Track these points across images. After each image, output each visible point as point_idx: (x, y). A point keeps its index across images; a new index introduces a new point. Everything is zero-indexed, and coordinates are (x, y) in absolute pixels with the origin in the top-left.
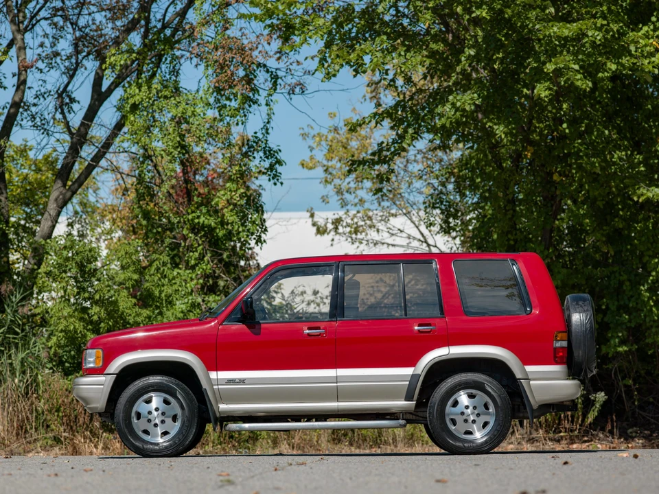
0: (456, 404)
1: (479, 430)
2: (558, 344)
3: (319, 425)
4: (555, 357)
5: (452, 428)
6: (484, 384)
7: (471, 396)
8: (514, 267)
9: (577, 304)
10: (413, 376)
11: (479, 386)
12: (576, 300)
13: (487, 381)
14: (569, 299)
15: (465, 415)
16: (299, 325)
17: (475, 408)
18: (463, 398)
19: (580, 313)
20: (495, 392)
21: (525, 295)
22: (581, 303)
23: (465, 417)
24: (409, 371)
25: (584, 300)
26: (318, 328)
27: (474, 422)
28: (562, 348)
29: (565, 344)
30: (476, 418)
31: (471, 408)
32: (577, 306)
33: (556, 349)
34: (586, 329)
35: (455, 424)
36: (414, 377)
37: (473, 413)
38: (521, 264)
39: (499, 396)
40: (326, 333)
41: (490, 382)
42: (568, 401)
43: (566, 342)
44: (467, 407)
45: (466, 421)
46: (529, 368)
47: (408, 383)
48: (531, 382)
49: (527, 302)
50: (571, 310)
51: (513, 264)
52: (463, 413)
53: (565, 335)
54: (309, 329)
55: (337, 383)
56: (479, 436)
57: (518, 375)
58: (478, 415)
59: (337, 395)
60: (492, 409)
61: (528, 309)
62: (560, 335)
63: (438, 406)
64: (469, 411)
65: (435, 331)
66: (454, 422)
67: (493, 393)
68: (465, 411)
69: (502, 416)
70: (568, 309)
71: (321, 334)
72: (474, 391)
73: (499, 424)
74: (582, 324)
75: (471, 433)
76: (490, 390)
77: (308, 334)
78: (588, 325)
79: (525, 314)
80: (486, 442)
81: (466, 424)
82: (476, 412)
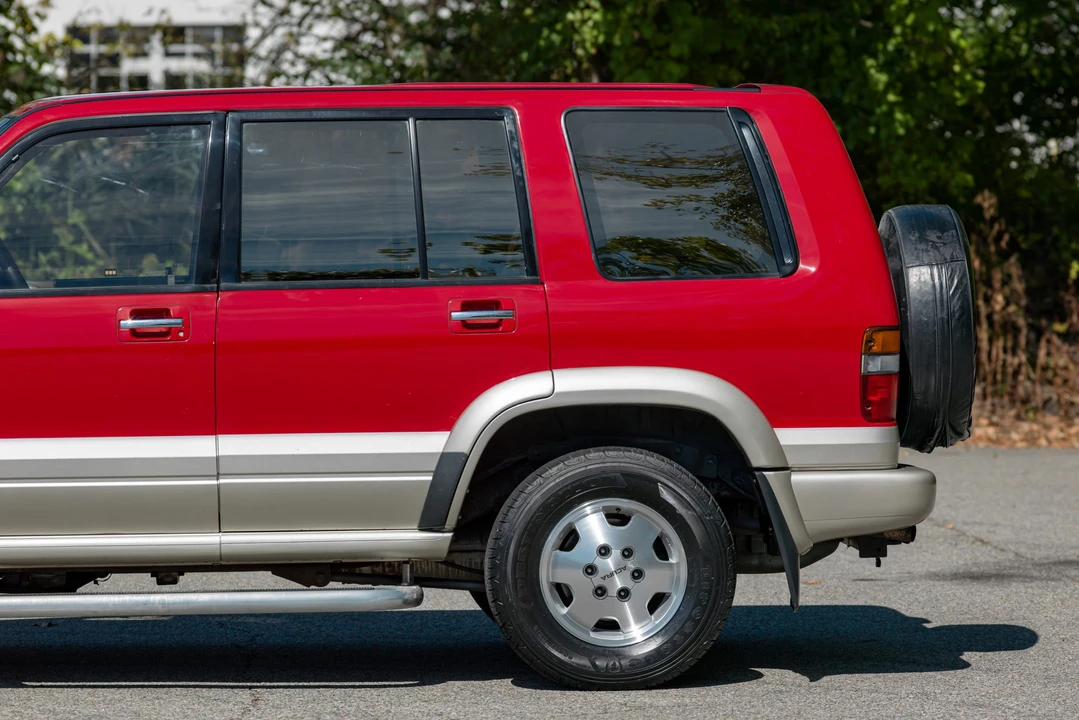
0: (570, 539)
1: (639, 619)
2: (875, 365)
3: (163, 604)
4: (865, 402)
5: (559, 611)
6: (657, 481)
7: (617, 518)
8: (746, 132)
9: (923, 239)
10: (445, 457)
11: (642, 490)
12: (921, 226)
13: (662, 472)
14: (897, 222)
15: (601, 574)
16: (105, 303)
17: (627, 553)
18: (593, 524)
19: (931, 265)
20: (688, 506)
21: (777, 217)
22: (933, 236)
23: (597, 580)
24: (431, 443)
25: (942, 226)
26: (162, 313)
27: (624, 594)
28: (886, 376)
29: (891, 363)
30: (630, 584)
31: (616, 553)
32: (922, 246)
33: (867, 379)
34: (950, 315)
35: (567, 600)
36: (449, 462)
37: (620, 570)
38: (764, 125)
39: (700, 519)
40: (185, 328)
41: (672, 477)
42: (900, 530)
43: (897, 357)
44: (604, 551)
45: (601, 592)
46: (789, 436)
47: (430, 478)
48: (796, 477)
49: (783, 239)
50: (907, 258)
51: (741, 124)
52: (591, 570)
53: (893, 337)
54: (137, 314)
55: (218, 476)
56: (639, 635)
57: (758, 457)
58: (638, 574)
59: (219, 511)
60: (677, 556)
61: (789, 261)
62: (879, 337)
63: (518, 546)
64: (610, 563)
65: (509, 324)
66: (565, 595)
67: (680, 509)
68: (599, 561)
69: (708, 579)
70: (896, 252)
71: (168, 332)
72: (625, 504)
73: (698, 603)
74: (938, 299)
75: (612, 626)
76: (671, 500)
77: (134, 332)
78: (956, 304)
79: (777, 275)
80: (658, 653)
81: (599, 601)
82: (631, 565)
